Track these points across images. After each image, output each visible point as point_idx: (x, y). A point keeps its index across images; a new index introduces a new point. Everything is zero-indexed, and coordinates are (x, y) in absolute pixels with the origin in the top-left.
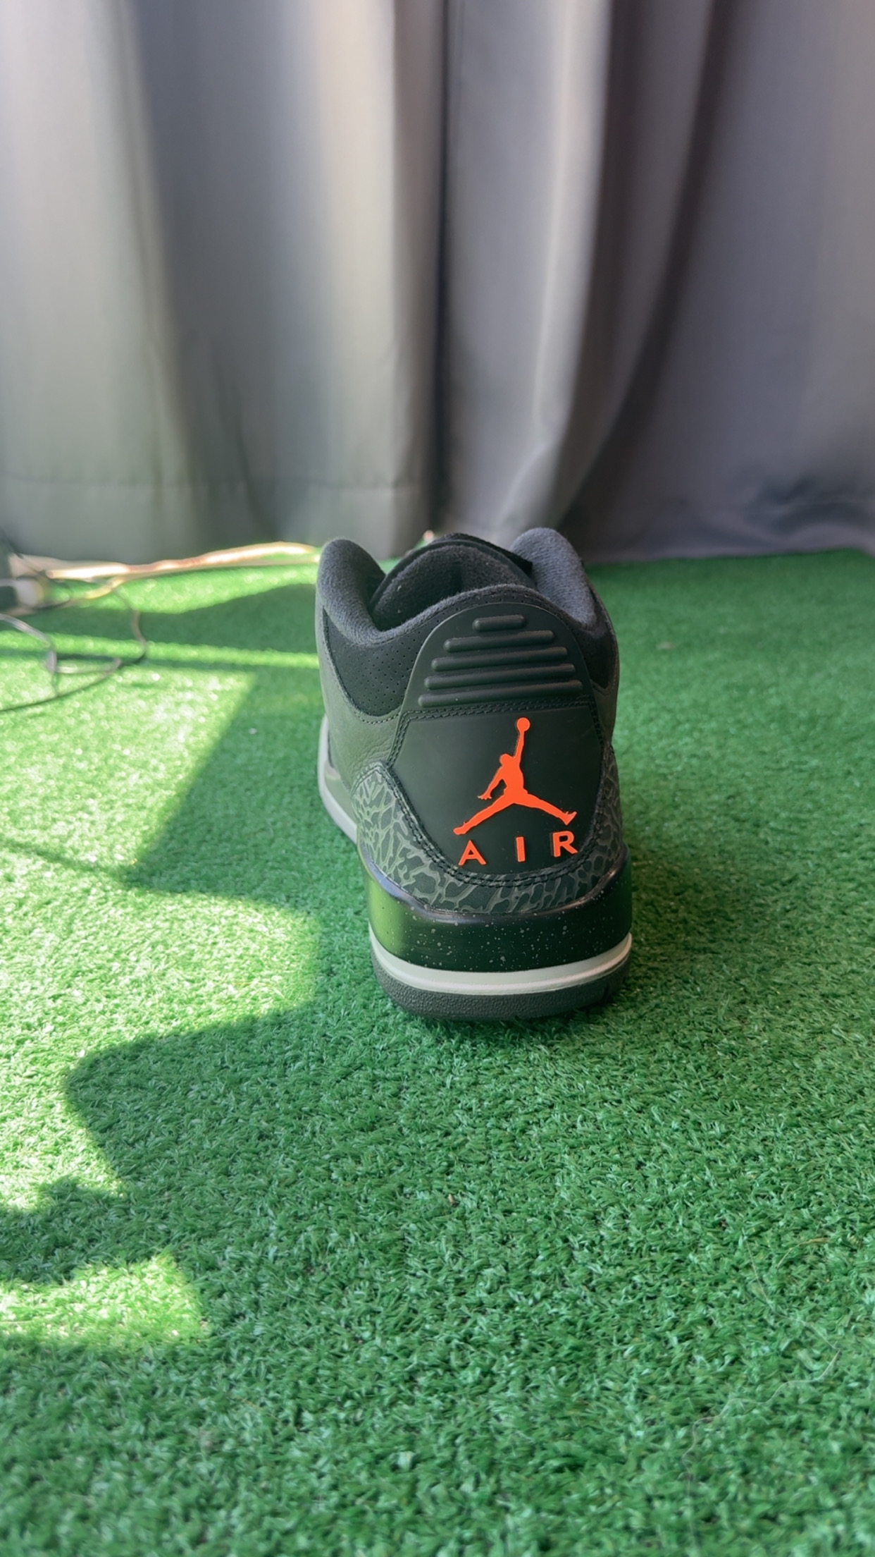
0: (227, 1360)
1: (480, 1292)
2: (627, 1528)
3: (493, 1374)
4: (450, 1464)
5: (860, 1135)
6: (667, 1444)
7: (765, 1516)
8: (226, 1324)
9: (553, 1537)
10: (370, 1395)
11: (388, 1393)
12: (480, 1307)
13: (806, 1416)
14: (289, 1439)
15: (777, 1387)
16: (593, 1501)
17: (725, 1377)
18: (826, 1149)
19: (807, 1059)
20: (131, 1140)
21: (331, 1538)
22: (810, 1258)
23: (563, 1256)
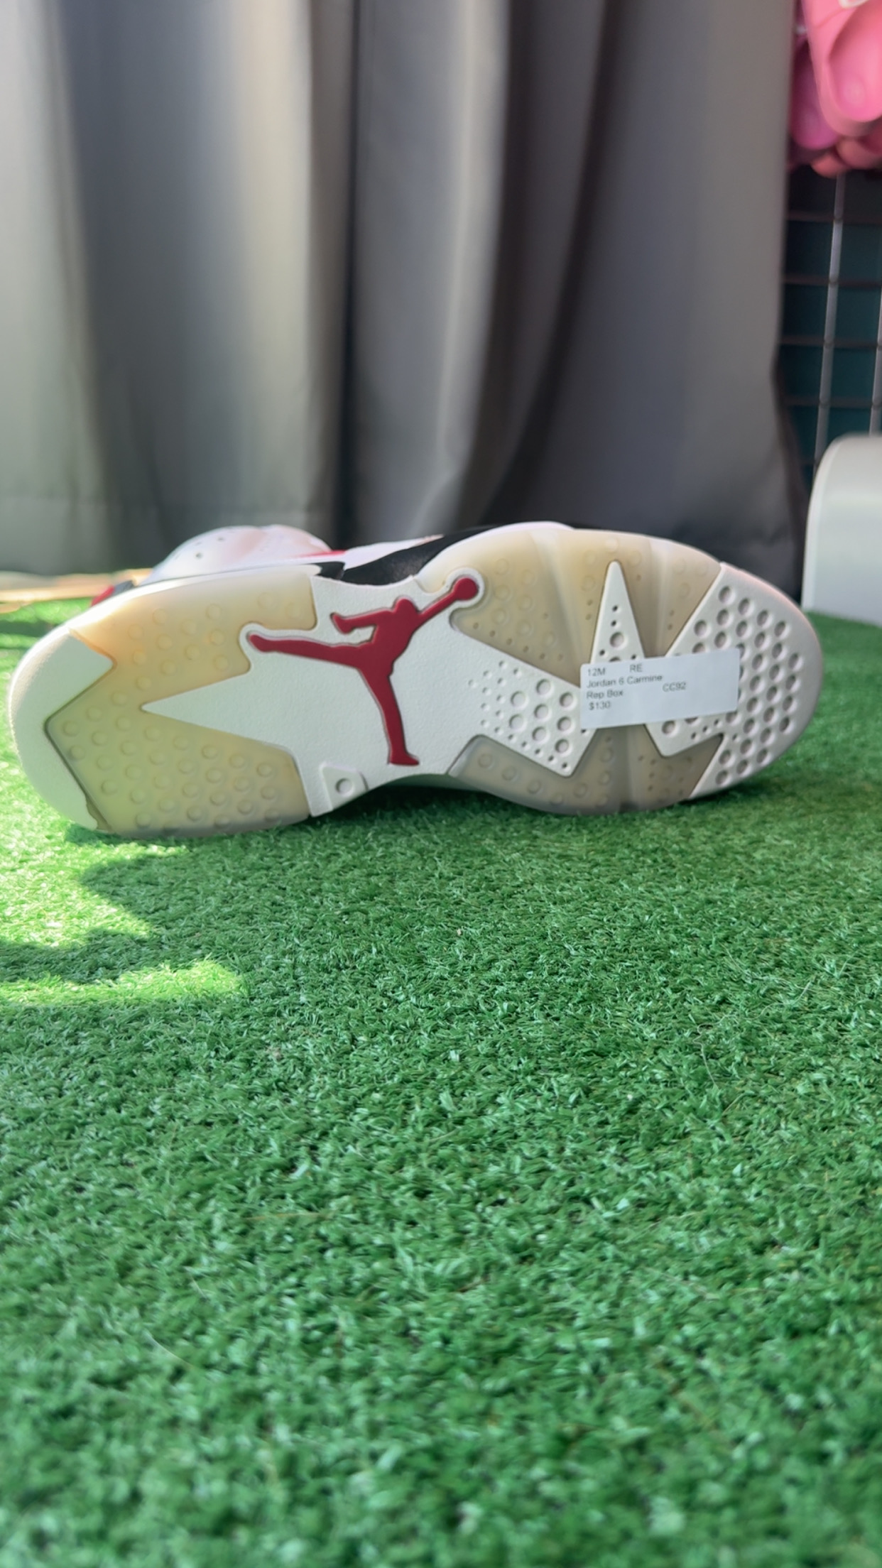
0: (279, 1015)
1: (494, 973)
2: (653, 1081)
3: (518, 1013)
4: (493, 1056)
5: (801, 891)
6: (676, 1039)
7: (769, 1071)
8: (273, 997)
9: (593, 1088)
10: (414, 1027)
11: (429, 1024)
12: (497, 981)
13: (789, 1025)
14: (348, 1053)
15: (763, 1012)
16: (621, 1069)
17: (716, 1009)
18: (774, 899)
19: (749, 856)
20: (151, 910)
21: (402, 1095)
22: (774, 950)
23: (562, 954)
